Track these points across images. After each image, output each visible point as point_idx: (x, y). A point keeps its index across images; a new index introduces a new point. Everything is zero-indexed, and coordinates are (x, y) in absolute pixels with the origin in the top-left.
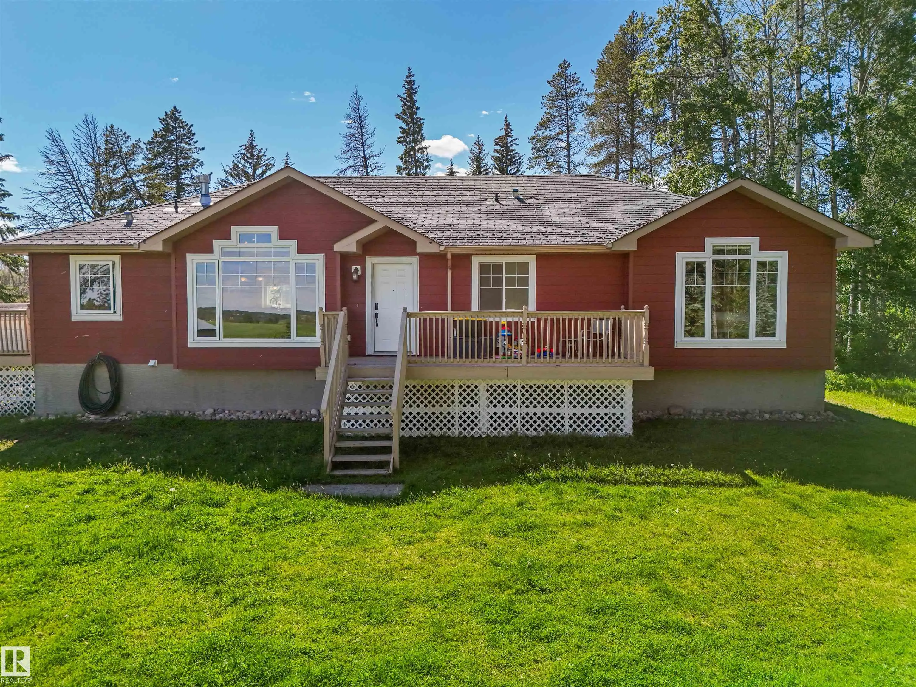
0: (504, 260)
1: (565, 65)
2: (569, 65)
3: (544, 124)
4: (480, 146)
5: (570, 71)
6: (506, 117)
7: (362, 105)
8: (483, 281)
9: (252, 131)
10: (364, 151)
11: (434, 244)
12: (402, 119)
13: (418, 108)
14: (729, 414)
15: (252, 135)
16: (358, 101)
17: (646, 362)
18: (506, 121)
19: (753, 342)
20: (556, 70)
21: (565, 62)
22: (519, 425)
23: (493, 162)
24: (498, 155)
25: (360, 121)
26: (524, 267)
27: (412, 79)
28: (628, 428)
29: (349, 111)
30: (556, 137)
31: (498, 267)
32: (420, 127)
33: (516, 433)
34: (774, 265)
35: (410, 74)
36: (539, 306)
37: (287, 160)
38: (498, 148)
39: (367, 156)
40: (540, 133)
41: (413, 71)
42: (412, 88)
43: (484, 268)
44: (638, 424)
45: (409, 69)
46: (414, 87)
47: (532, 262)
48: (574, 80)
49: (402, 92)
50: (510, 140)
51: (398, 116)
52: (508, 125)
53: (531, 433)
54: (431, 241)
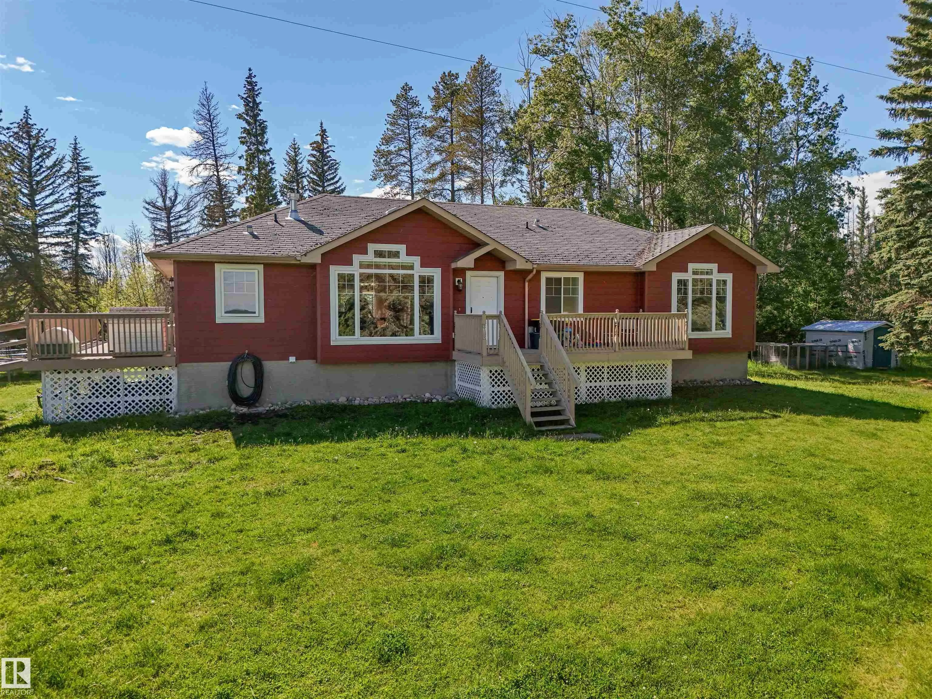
0: (562, 275)
1: (407, 88)
2: (411, 89)
3: (387, 140)
4: (295, 148)
5: (412, 94)
6: (322, 124)
7: (213, 102)
8: (548, 291)
9: (26, 107)
10: (215, 150)
11: (529, 263)
12: (245, 119)
13: (261, 111)
14: (701, 382)
15: (27, 111)
16: (208, 99)
17: (687, 347)
18: (321, 127)
19: (715, 334)
20: (399, 91)
21: (406, 84)
22: (605, 395)
23: (310, 168)
24: (314, 159)
25: (210, 119)
26: (575, 280)
27: (254, 80)
28: (668, 393)
29: (197, 107)
30: (398, 153)
31: (558, 280)
32: (264, 130)
33: (604, 400)
34: (725, 282)
35: (250, 74)
36: (586, 309)
37: (76, 144)
38: (314, 152)
39: (218, 155)
40: (383, 147)
41: (254, 72)
42: (253, 89)
43: (549, 280)
44: (674, 390)
45: (250, 70)
46: (256, 88)
47: (580, 276)
48: (415, 104)
49: (242, 92)
50: (325, 146)
51: (240, 116)
52: (324, 131)
53: (613, 399)
54: (527, 261)
